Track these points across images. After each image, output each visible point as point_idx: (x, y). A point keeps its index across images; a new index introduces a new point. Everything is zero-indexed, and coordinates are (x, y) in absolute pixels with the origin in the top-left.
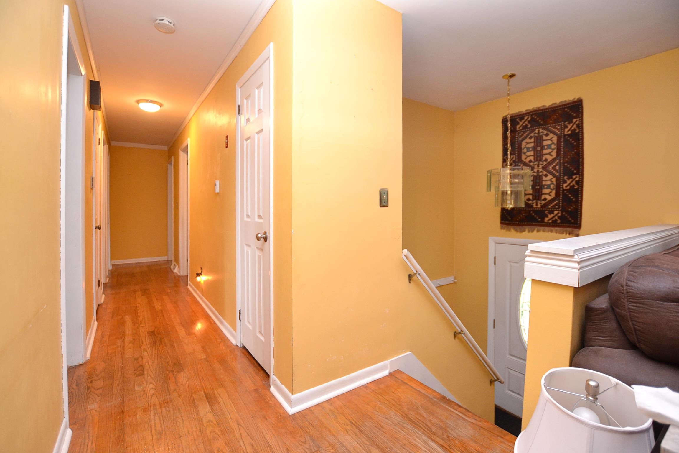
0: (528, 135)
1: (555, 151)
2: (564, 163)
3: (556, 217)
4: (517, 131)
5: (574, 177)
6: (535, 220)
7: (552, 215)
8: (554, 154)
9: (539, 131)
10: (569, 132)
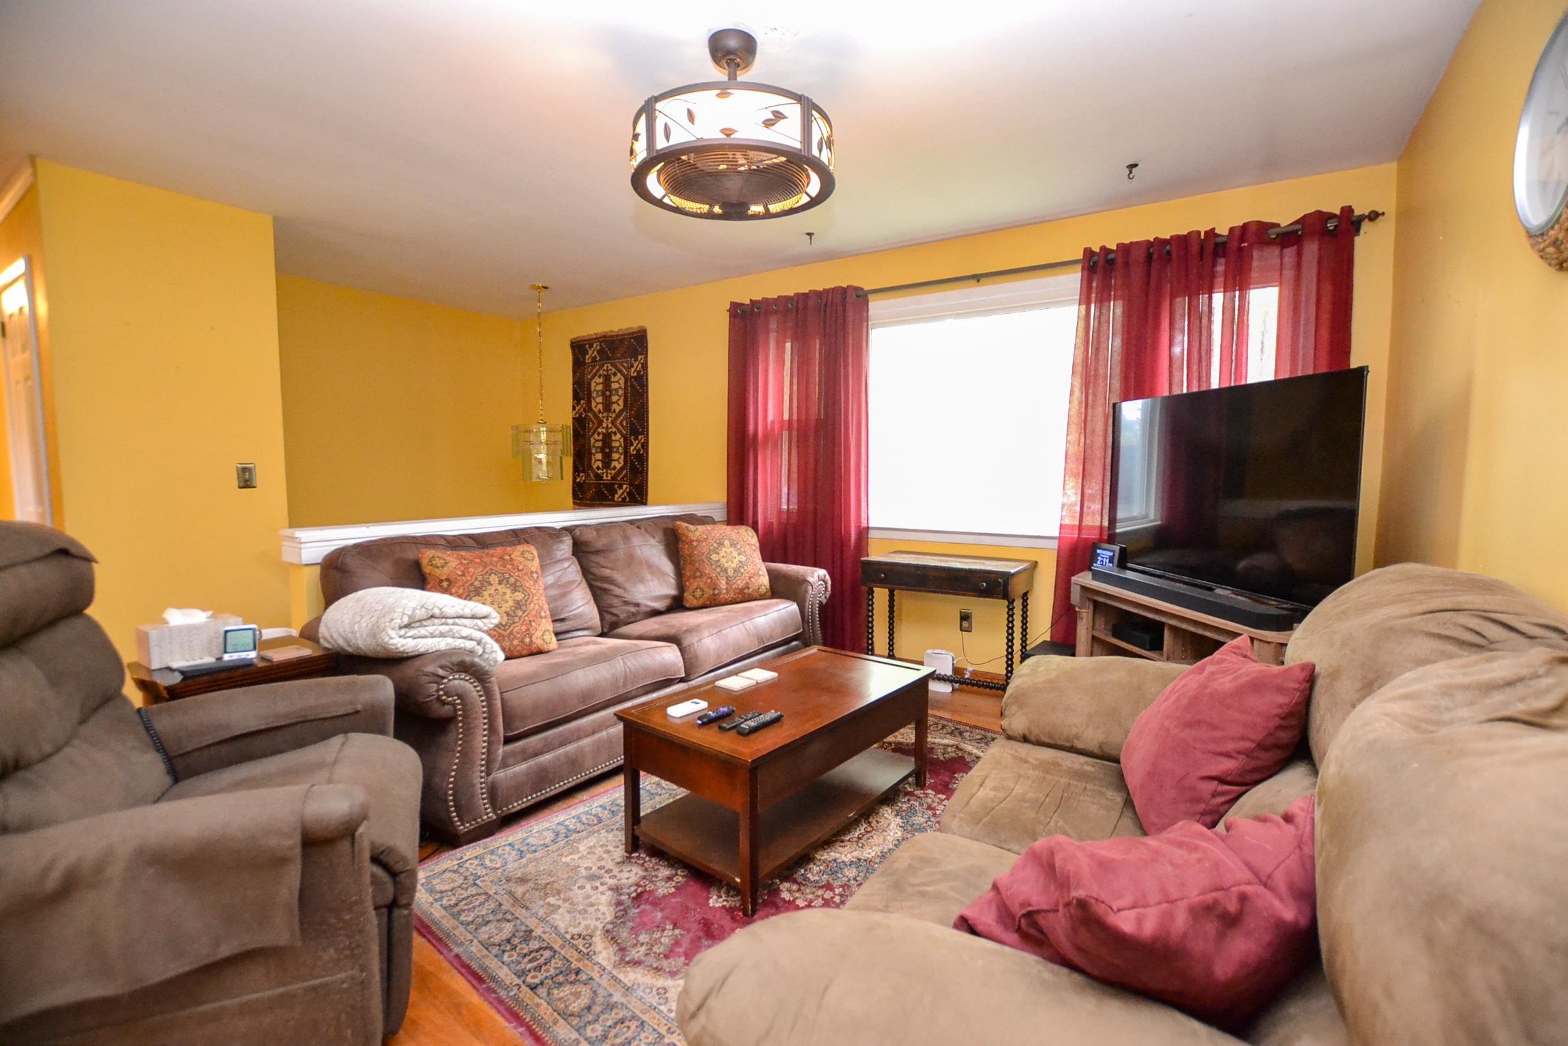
0: (597, 371)
1: (623, 398)
2: (630, 418)
3: (625, 494)
4: (586, 364)
5: (640, 437)
6: (606, 498)
7: (622, 491)
8: (621, 403)
9: (607, 367)
10: (635, 374)
